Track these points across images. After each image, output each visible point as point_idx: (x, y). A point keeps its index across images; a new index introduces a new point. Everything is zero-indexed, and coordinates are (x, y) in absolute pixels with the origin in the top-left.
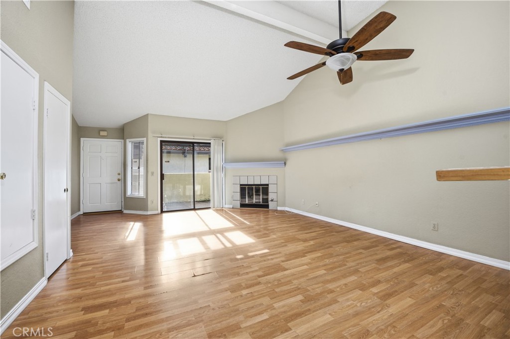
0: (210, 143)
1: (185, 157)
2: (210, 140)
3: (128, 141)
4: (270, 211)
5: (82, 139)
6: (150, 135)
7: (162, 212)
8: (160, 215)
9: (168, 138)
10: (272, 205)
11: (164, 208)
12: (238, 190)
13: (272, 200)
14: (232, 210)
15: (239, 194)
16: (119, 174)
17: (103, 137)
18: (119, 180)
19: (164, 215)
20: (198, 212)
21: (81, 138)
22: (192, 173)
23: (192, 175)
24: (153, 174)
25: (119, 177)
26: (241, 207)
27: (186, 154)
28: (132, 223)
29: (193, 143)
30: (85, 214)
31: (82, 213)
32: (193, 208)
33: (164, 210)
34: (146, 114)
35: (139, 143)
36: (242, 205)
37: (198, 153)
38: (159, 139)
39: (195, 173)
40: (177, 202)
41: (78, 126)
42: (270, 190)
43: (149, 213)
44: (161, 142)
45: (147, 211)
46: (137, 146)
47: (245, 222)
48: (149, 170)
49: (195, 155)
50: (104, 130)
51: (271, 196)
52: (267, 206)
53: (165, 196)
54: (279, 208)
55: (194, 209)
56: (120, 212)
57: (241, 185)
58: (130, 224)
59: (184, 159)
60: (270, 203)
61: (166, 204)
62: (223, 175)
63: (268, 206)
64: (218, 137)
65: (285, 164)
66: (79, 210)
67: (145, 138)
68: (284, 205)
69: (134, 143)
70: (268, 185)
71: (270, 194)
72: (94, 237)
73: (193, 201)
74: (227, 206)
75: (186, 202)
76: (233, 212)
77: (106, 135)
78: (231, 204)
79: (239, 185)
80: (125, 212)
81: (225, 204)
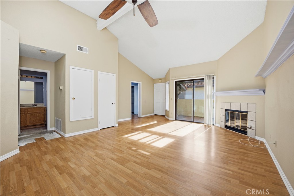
0: (204, 79)
2: (204, 76)
3: (166, 83)
4: (248, 138)
5: (154, 84)
6: (170, 79)
7: (176, 120)
9: (179, 79)
10: (250, 133)
11: (177, 118)
13: (251, 128)
14: (219, 129)
15: (224, 117)
16: (165, 99)
17: (160, 82)
18: (165, 102)
19: (177, 122)
23: (193, 100)
24: (172, 99)
29: (193, 80)
30: (155, 115)
36: (226, 127)
37: (197, 87)
38: (174, 81)
39: (195, 99)
40: (184, 116)
41: (153, 79)
42: (249, 117)
44: (176, 82)
45: (169, 118)
48: (170, 97)
49: (194, 88)
50: (160, 79)
51: (249, 124)
54: (257, 138)
55: (193, 122)
56: (164, 116)
57: (226, 110)
60: (248, 130)
61: (178, 115)
63: (247, 133)
66: (153, 113)
67: (169, 81)
68: (263, 136)
70: (247, 112)
71: (248, 121)
73: (192, 116)
74: (217, 125)
75: (189, 116)
78: (219, 124)
79: (224, 110)
80: (165, 117)
81: (216, 123)
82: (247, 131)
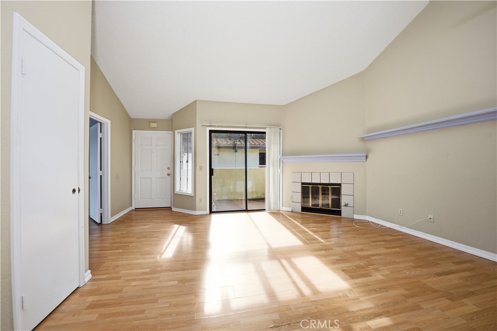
0: (264, 133)
1: (236, 151)
2: (265, 128)
3: (176, 132)
4: (342, 220)
6: (198, 124)
7: (211, 212)
8: (208, 216)
9: (218, 127)
10: (345, 212)
11: (213, 207)
12: (300, 190)
13: (346, 205)
14: (290, 214)
15: (299, 195)
16: (169, 169)
17: (153, 129)
18: (169, 175)
19: (214, 216)
20: (251, 214)
21: (133, 131)
22: (244, 168)
23: (244, 170)
24: (201, 168)
25: (169, 172)
26: (302, 211)
27: (237, 149)
28: (176, 226)
29: (245, 133)
30: (137, 210)
31: (134, 209)
32: (245, 209)
33: (213, 210)
34: (194, 100)
35: (188, 133)
36: (304, 209)
38: (208, 129)
39: (247, 168)
40: (228, 200)
41: (131, 118)
42: (343, 191)
43: (197, 213)
44: (211, 132)
45: (195, 210)
46: (186, 138)
47: (316, 237)
48: (197, 164)
50: (154, 121)
51: (344, 200)
52: (339, 213)
53: (214, 194)
54: (356, 217)
56: (169, 209)
57: (303, 184)
58: (174, 228)
59: (235, 153)
60: (343, 209)
61: (215, 203)
62: (280, 171)
63: (341, 213)
64: (276, 125)
65: (367, 157)
66: (131, 206)
67: (193, 128)
68: (364, 213)
69: (183, 134)
70: (340, 185)
71: (343, 197)
72: (131, 245)
73: (245, 200)
74: (285, 209)
75: (237, 200)
76: (295, 218)
77: (156, 126)
78: (289, 207)
79: (301, 183)
80: (174, 209)
81: (283, 206)
82: (341, 211)
